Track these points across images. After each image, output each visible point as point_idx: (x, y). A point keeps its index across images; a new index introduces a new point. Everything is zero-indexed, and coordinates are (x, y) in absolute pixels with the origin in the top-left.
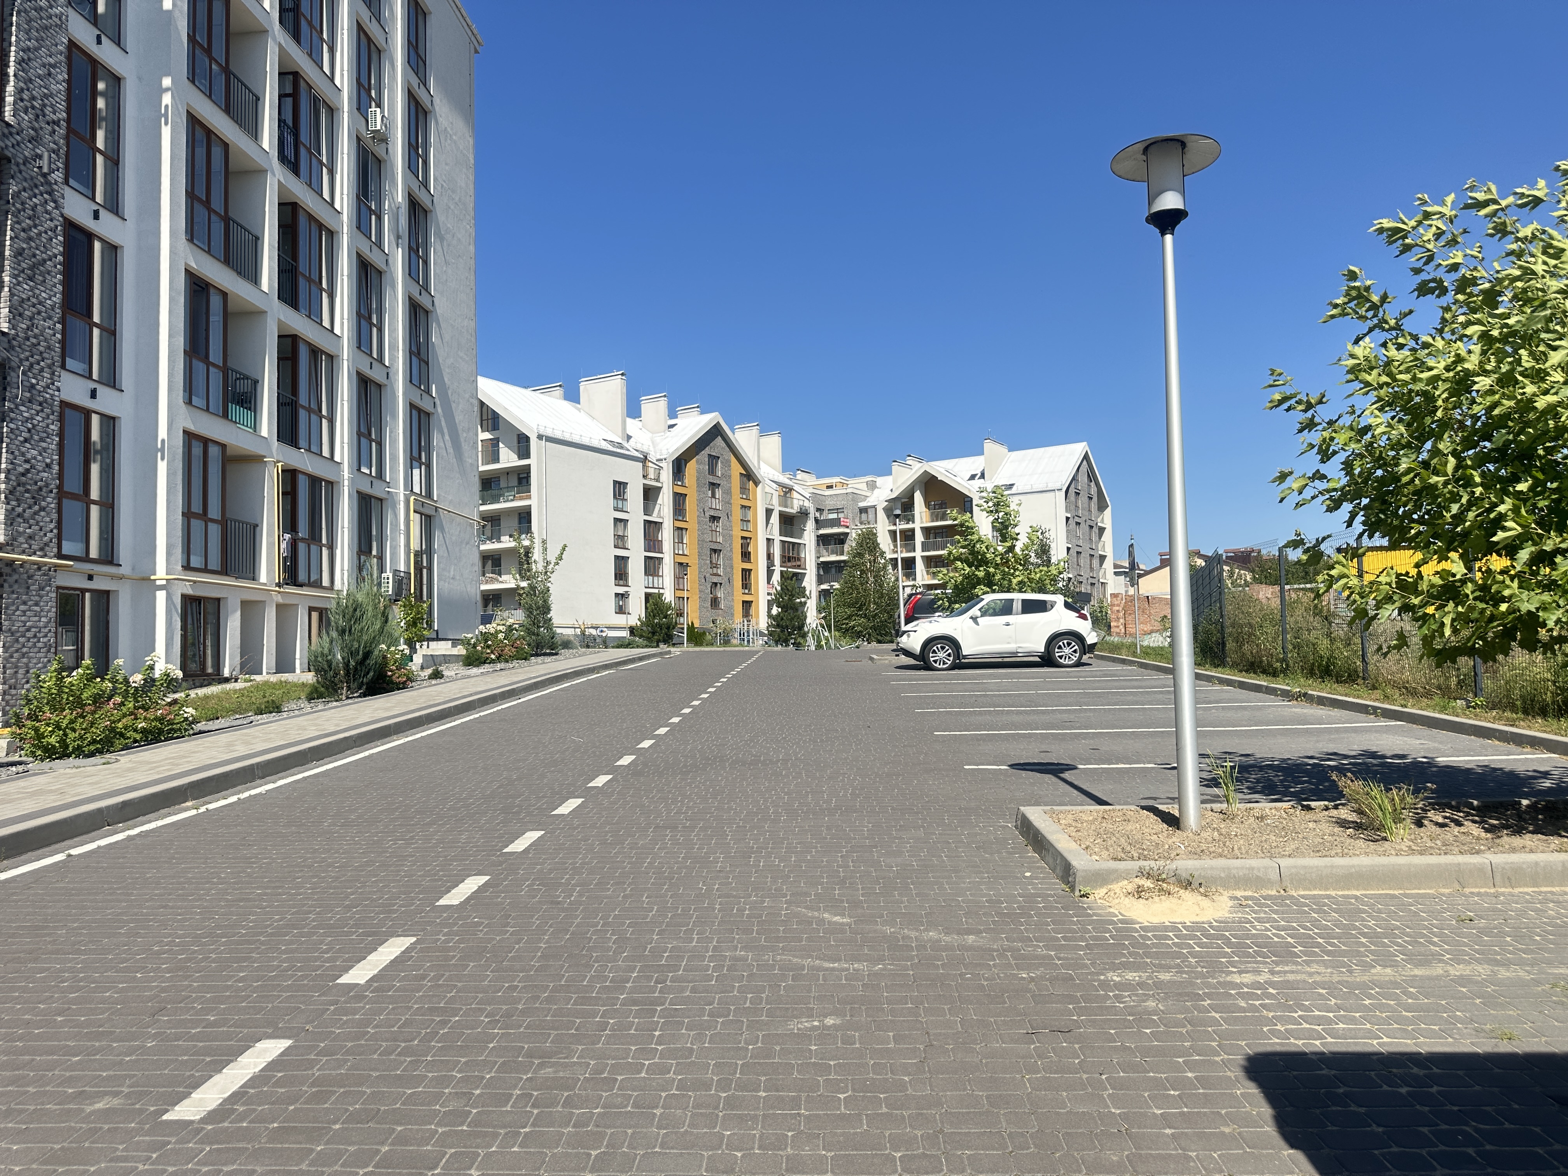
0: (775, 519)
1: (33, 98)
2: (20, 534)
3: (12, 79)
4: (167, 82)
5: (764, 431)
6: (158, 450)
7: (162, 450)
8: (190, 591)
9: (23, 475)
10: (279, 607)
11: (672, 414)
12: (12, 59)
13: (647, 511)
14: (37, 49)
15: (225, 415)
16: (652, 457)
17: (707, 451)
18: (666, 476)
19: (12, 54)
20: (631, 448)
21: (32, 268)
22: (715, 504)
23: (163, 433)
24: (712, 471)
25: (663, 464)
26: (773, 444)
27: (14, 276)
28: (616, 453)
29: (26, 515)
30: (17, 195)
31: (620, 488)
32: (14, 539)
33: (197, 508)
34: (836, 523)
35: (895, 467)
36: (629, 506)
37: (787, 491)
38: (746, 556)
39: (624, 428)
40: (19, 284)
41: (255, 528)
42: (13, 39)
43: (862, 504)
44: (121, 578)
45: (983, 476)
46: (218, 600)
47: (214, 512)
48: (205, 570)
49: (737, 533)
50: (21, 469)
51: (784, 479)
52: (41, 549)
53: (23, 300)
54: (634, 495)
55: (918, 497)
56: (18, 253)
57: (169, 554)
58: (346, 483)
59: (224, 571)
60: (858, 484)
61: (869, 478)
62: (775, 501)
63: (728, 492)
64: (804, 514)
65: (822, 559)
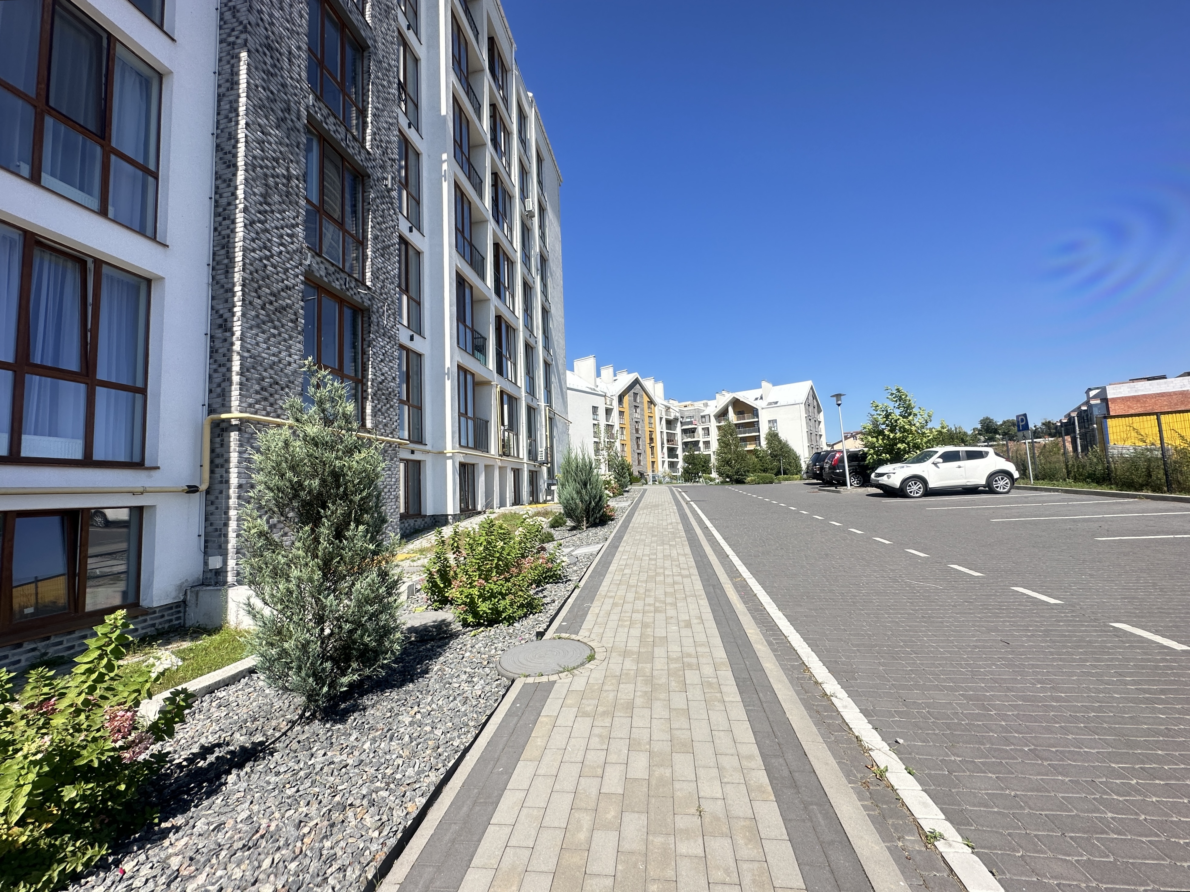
0: (664, 422)
1: (381, 141)
2: (380, 422)
3: (370, 125)
4: (445, 157)
5: (656, 381)
6: (445, 374)
7: (448, 374)
8: (463, 460)
9: (381, 383)
10: (500, 468)
11: (615, 375)
12: (370, 112)
13: (607, 420)
14: (383, 111)
15: (473, 355)
16: (608, 395)
17: (632, 391)
18: (615, 403)
19: (370, 109)
20: (599, 390)
21: (383, 249)
22: (637, 415)
23: (448, 364)
24: (635, 401)
25: (614, 398)
26: (660, 386)
27: (374, 252)
28: (593, 393)
29: (383, 410)
30: (374, 199)
31: (595, 409)
32: (377, 426)
33: (463, 411)
34: (691, 423)
35: (717, 396)
36: (599, 418)
37: (668, 408)
38: (651, 439)
39: (595, 382)
40: (376, 257)
41: (487, 422)
42: (370, 99)
43: (702, 414)
44: (428, 452)
45: (761, 398)
46: (473, 465)
47: (470, 414)
48: (467, 447)
49: (647, 429)
50: (379, 380)
51: (666, 403)
52: (391, 433)
53: (378, 269)
54: (602, 412)
55: (730, 409)
56: (376, 238)
57: (453, 437)
58: (524, 399)
59: (475, 448)
60: (699, 405)
61: (705, 401)
62: (664, 413)
63: (643, 410)
64: (676, 419)
65: (684, 440)
